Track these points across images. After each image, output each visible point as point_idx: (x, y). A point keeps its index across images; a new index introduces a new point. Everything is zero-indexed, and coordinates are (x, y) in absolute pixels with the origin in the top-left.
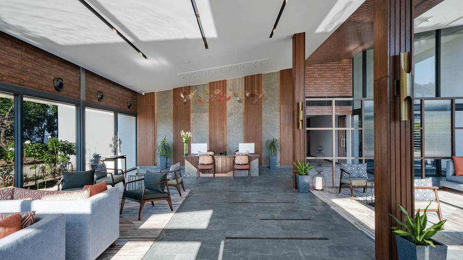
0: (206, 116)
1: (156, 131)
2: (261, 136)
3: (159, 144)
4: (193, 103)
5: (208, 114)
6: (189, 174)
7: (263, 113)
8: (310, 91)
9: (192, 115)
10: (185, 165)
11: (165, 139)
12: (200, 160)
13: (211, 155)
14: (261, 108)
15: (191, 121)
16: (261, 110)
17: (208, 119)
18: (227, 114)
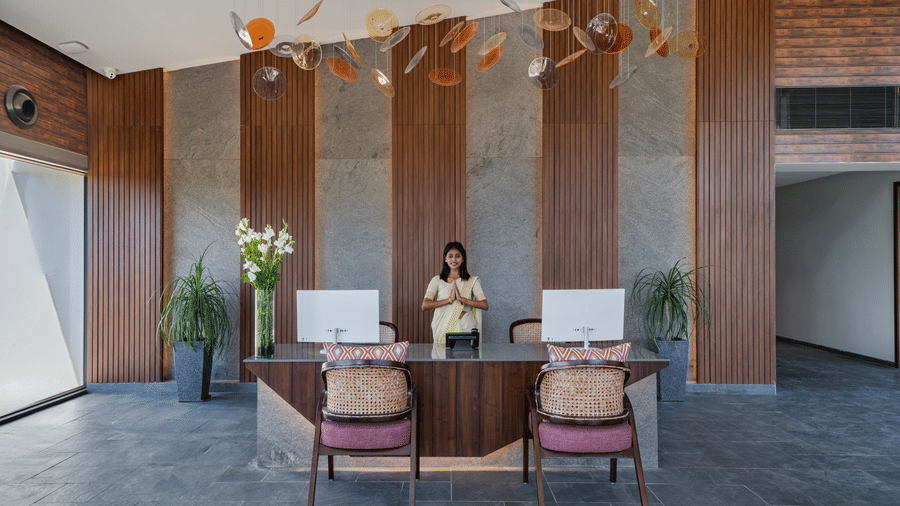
0: (380, 173)
1: (171, 237)
2: (614, 255)
3: (181, 288)
4: (325, 119)
5: (388, 163)
6: (282, 456)
7: (621, 159)
8: (829, 65)
9: (323, 169)
10: (260, 407)
11: (199, 269)
12: (331, 393)
13: (396, 365)
14: (614, 137)
15: (317, 191)
16: (614, 145)
17: (389, 187)
18: (470, 163)
